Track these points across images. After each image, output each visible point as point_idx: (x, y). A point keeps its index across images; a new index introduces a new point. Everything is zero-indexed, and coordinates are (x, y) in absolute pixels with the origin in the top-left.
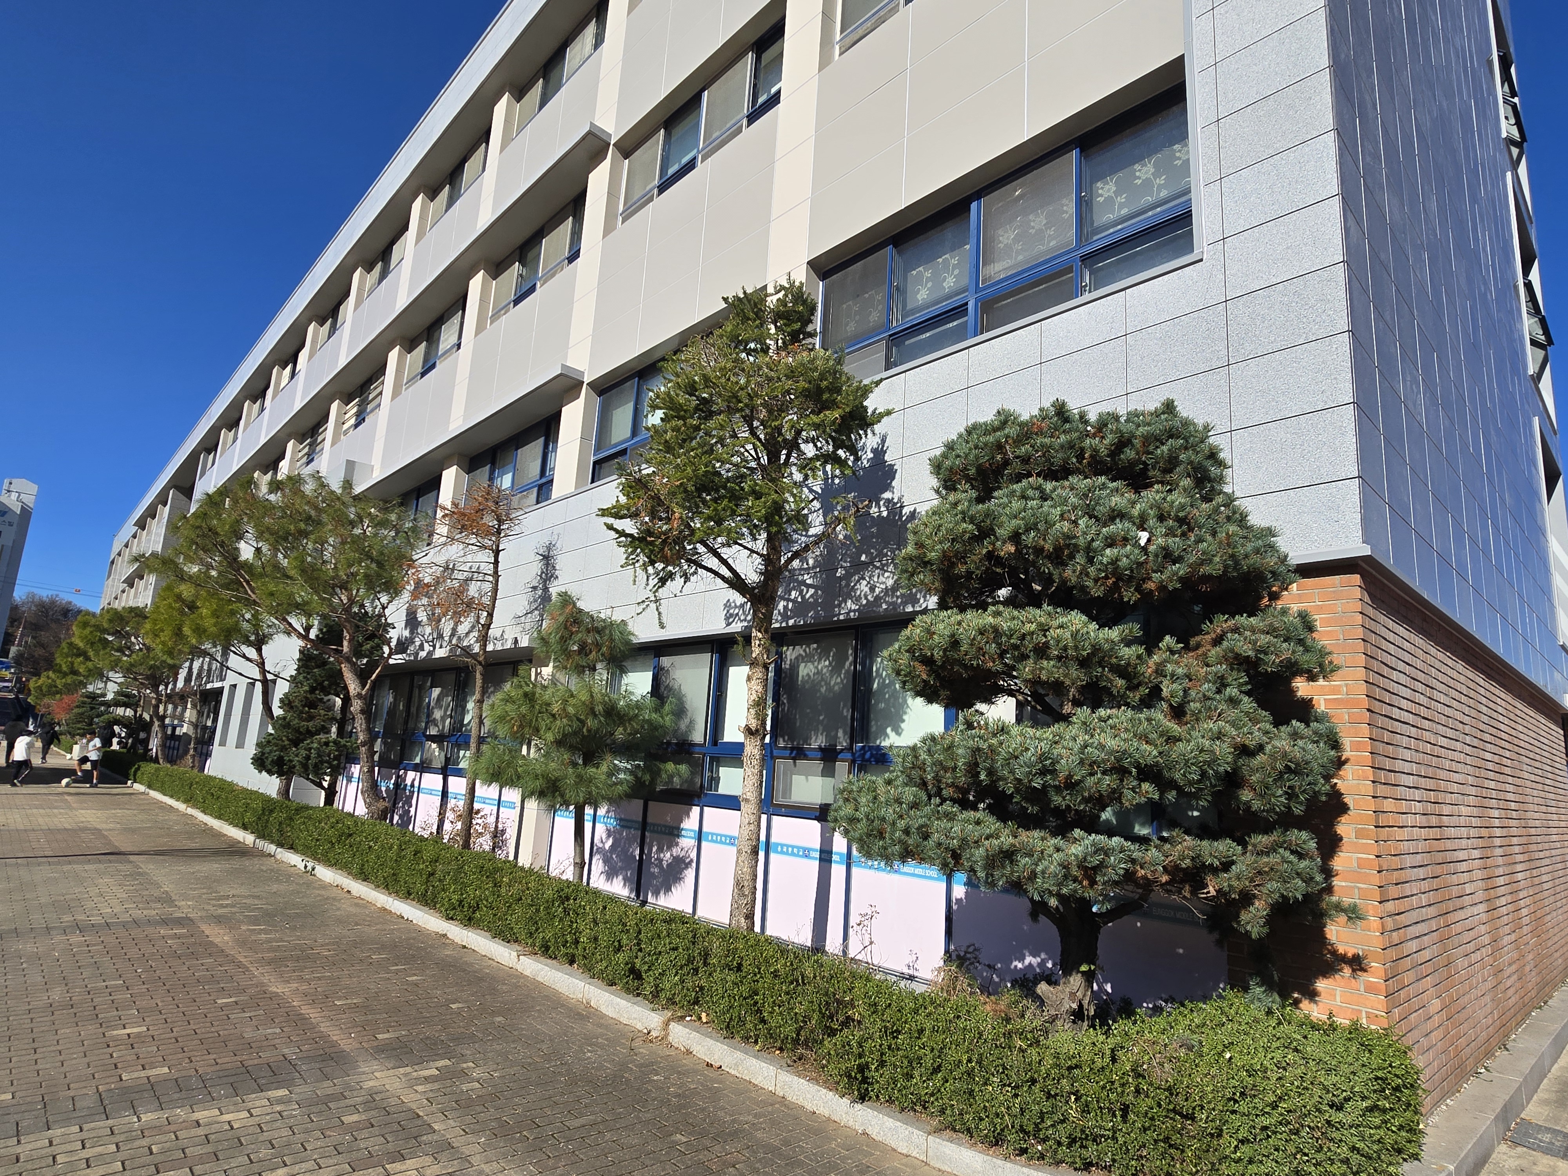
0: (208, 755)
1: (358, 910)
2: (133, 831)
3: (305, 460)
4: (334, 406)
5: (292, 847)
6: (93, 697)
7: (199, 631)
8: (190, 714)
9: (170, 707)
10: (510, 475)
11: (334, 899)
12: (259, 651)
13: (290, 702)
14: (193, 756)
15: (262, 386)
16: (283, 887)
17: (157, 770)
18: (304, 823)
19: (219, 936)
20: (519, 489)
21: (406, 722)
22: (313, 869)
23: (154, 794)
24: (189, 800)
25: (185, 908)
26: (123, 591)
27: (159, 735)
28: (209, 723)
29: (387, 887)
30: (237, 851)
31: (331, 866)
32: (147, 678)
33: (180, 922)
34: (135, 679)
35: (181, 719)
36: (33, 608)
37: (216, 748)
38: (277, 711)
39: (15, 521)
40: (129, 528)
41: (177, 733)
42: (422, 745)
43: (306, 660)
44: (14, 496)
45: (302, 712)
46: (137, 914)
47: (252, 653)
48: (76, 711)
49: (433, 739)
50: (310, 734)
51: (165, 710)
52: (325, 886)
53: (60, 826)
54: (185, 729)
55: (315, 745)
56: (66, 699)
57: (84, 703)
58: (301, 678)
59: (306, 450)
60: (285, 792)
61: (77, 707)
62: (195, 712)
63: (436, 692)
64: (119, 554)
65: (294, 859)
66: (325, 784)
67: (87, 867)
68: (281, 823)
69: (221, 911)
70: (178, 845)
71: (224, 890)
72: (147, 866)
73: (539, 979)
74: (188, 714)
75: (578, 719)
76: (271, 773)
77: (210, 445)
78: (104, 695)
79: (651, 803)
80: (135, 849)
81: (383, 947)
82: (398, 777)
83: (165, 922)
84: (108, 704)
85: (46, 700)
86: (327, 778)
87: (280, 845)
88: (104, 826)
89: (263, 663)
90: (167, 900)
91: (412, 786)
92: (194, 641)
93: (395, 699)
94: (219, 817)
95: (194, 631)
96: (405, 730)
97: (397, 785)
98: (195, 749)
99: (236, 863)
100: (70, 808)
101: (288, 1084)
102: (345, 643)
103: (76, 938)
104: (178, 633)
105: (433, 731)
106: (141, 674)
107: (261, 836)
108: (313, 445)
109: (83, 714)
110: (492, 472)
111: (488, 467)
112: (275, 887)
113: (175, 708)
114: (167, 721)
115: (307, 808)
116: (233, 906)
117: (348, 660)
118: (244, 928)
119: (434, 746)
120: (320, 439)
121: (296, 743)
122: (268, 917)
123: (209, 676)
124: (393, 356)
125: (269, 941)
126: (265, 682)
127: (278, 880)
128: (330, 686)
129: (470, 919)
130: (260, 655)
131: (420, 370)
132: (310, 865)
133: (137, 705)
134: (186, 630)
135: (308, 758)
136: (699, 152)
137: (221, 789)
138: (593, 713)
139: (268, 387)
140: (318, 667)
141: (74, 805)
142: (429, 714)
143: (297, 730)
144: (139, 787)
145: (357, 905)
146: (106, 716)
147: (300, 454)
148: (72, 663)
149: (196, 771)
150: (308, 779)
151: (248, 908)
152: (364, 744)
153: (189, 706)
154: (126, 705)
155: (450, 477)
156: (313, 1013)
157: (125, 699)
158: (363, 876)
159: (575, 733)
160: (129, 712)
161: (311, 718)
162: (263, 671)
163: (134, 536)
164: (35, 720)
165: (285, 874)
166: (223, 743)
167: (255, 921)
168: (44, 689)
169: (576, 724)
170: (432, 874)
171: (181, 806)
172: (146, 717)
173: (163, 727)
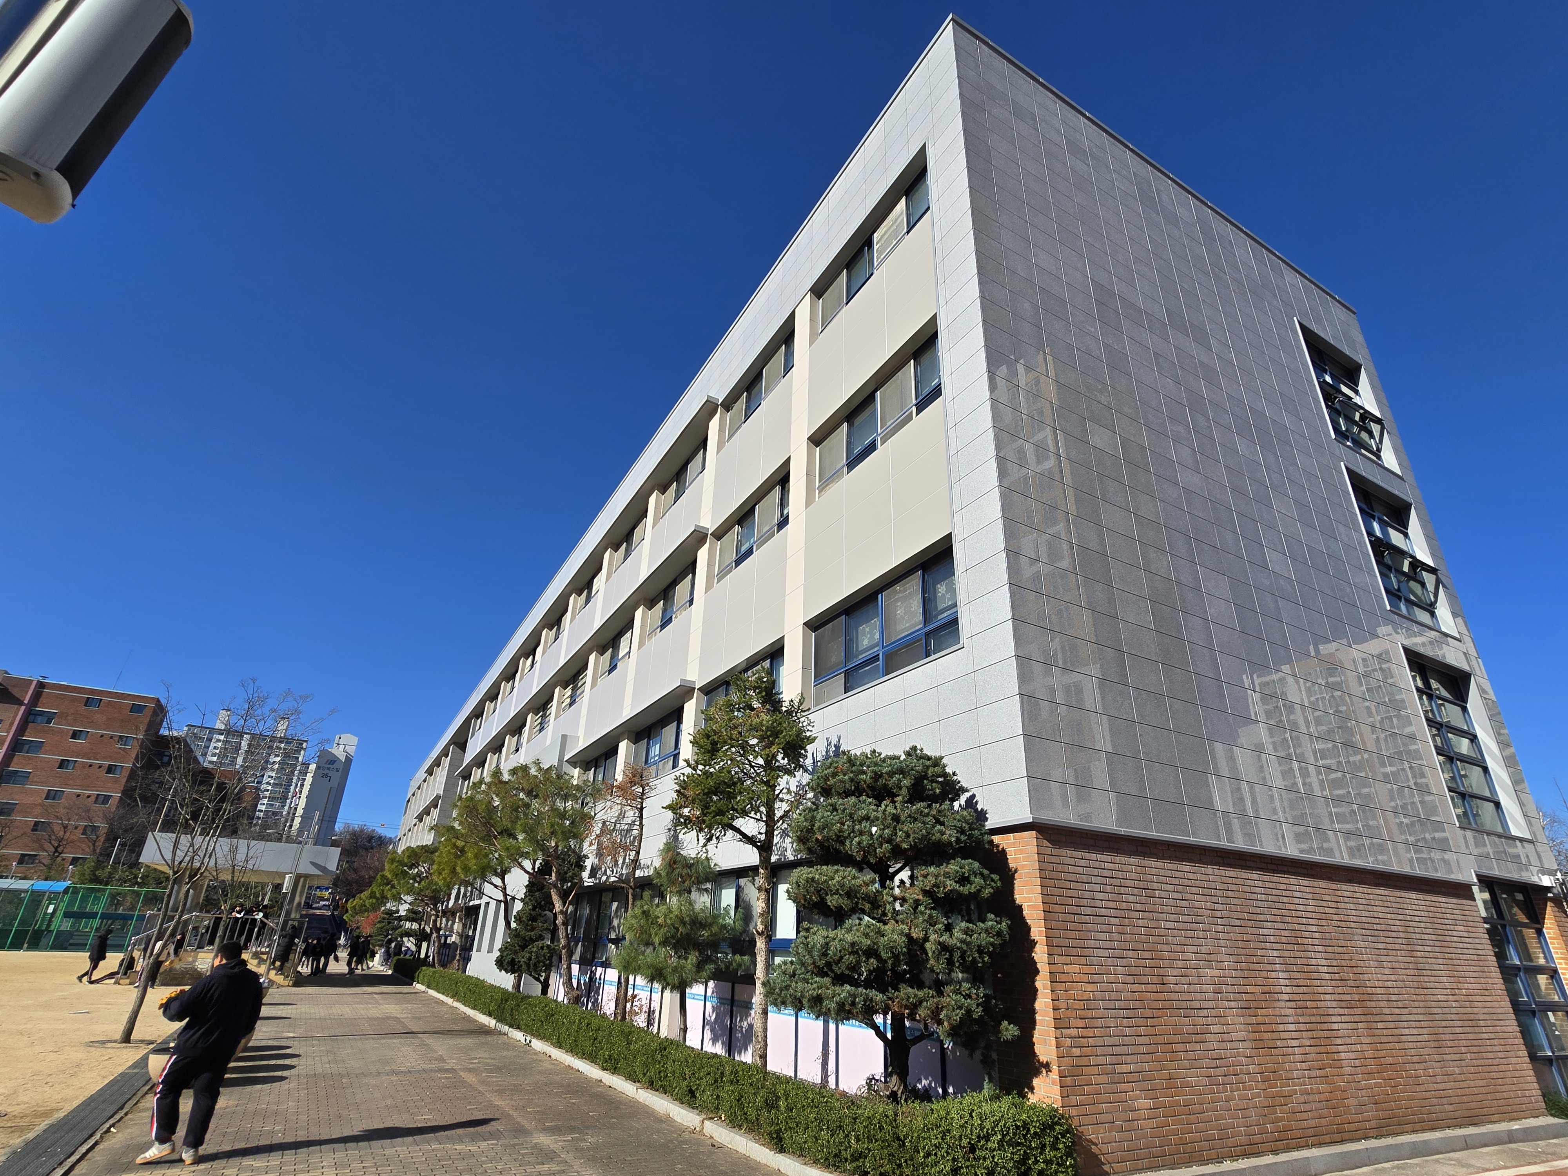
0: (468, 959)
1: (553, 1067)
2: (419, 1018)
3: (538, 727)
4: (557, 691)
5: (518, 1028)
6: (390, 913)
7: (466, 869)
8: (457, 927)
9: (444, 920)
10: (658, 746)
11: (540, 1061)
12: (503, 880)
13: (520, 918)
14: (459, 961)
15: (513, 671)
16: (510, 1053)
17: (434, 973)
18: (526, 1008)
19: (470, 1078)
20: (663, 758)
21: (597, 929)
22: (530, 1042)
23: (432, 992)
24: (454, 996)
25: (452, 1063)
26: (415, 825)
27: (436, 945)
28: (470, 934)
29: (571, 1051)
30: (484, 1031)
31: (541, 1039)
32: (431, 898)
33: (447, 1071)
34: (422, 900)
35: (452, 931)
36: (348, 837)
37: (474, 953)
38: (513, 925)
39: (341, 767)
40: (421, 774)
41: (448, 942)
42: (606, 946)
43: (532, 887)
44: (342, 747)
45: (527, 925)
46: (425, 1066)
47: (497, 881)
48: (378, 925)
49: (613, 941)
50: (532, 941)
51: (441, 924)
52: (537, 1053)
53: (374, 1016)
54: (453, 939)
55: (535, 949)
56: (372, 915)
57: (384, 918)
58: (527, 899)
59: (539, 720)
60: (517, 986)
61: (379, 922)
62: (461, 925)
63: (615, 905)
64: (413, 795)
65: (518, 1035)
66: (542, 979)
67: (395, 1041)
68: (512, 1009)
69: (471, 1066)
70: (447, 1028)
71: (474, 1054)
72: (429, 1040)
73: (647, 1103)
74: (456, 926)
75: (674, 927)
76: (507, 972)
77: (478, 713)
78: (398, 911)
79: (736, 985)
80: (422, 1030)
81: (562, 1086)
82: (591, 972)
83: (440, 1070)
84: (400, 919)
85: (358, 918)
86: (543, 974)
87: (511, 1026)
88: (402, 1016)
89: (505, 889)
90: (441, 1059)
91: (600, 979)
92: (463, 876)
93: (590, 911)
94: (473, 1008)
95: (463, 869)
96: (596, 935)
97: (591, 978)
98: (460, 954)
99: (482, 1039)
100: (377, 1002)
101: (498, 1139)
102: (554, 875)
103: (394, 1078)
104: (453, 871)
105: (613, 936)
106: (426, 896)
107: (500, 1020)
108: (544, 717)
109: (382, 928)
110: (648, 744)
111: (646, 740)
112: (505, 1053)
113: (447, 921)
114: (441, 932)
115: (529, 997)
116: (479, 1063)
117: (555, 886)
118: (484, 1075)
119: (613, 946)
120: (548, 713)
121: (523, 948)
122: (498, 1069)
123: (471, 895)
124: (592, 658)
125: (497, 1081)
126: (506, 902)
127: (508, 1050)
128: (545, 904)
129: (615, 1069)
130: (503, 882)
131: (608, 668)
132: (528, 1039)
133: (422, 920)
134: (458, 869)
135: (530, 959)
136: (754, 542)
137: (476, 985)
138: (683, 923)
139: (517, 672)
140: (538, 890)
141: (381, 1002)
142: (611, 922)
143: (524, 939)
144: (419, 987)
145: (553, 1064)
146: (400, 930)
147: (536, 723)
148: (383, 891)
149: (460, 972)
150: (531, 975)
151: (487, 1064)
152: (564, 947)
153: (457, 920)
154: (413, 920)
155: (623, 746)
156: (515, 1114)
157: (414, 916)
158: (559, 1045)
159: (673, 937)
160: (415, 926)
161: (533, 929)
162: (505, 895)
163: (425, 781)
164: (346, 933)
165: (512, 1045)
166: (479, 950)
167: (491, 1071)
168: (357, 908)
169: (673, 931)
170: (595, 1039)
171: (449, 1001)
172: (428, 930)
173: (439, 937)
